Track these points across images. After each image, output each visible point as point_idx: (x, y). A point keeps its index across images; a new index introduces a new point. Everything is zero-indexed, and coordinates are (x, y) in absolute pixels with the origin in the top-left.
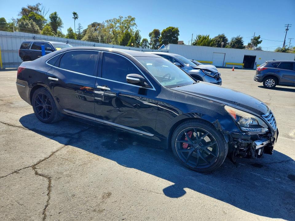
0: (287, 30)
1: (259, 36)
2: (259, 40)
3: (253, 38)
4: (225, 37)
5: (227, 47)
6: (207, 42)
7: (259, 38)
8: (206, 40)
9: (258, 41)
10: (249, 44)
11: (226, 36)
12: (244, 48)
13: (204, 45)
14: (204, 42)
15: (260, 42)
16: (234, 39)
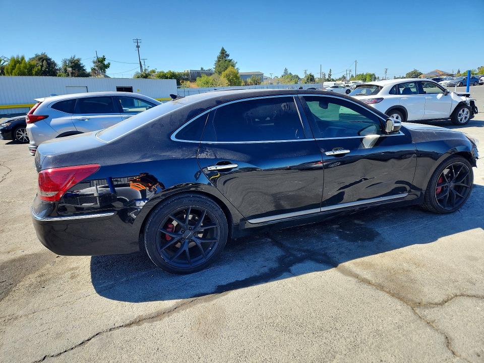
0: (138, 47)
1: (104, 56)
2: (106, 63)
3: (95, 59)
4: (50, 59)
5: (60, 76)
6: (25, 68)
7: (104, 59)
8: (22, 65)
9: (104, 64)
10: (93, 69)
11: (49, 56)
12: (88, 75)
13: (22, 74)
14: (19, 68)
15: (107, 66)
16: (67, 62)
